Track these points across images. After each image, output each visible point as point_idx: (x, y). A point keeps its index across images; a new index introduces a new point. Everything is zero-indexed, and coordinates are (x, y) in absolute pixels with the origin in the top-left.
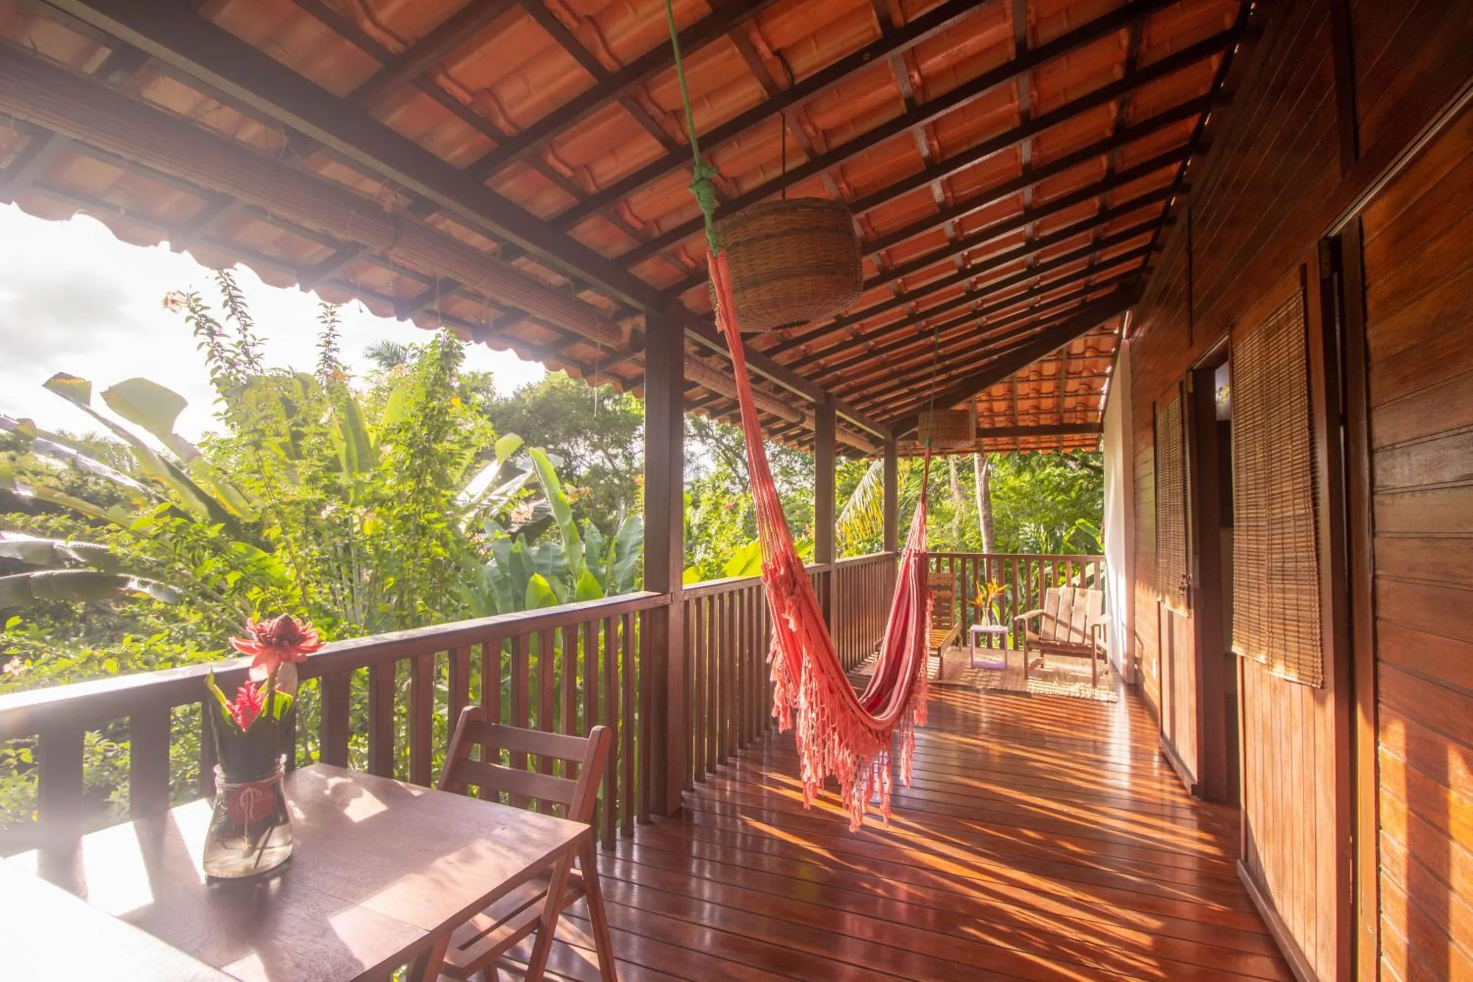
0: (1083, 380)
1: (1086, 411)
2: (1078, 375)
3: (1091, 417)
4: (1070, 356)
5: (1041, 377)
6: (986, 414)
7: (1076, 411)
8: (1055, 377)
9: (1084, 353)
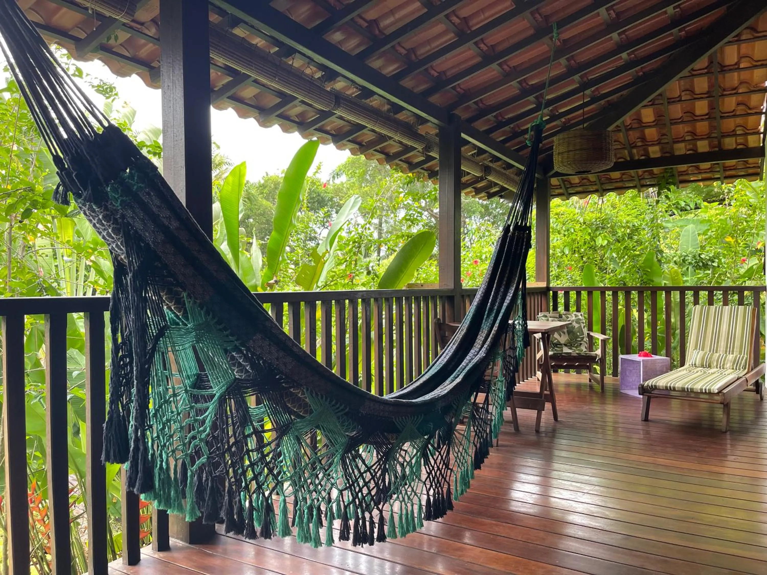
0: (740, 98)
1: (746, 134)
2: (734, 91)
3: (752, 141)
4: (724, 69)
5: (695, 96)
6: (639, 144)
7: (736, 135)
8: (709, 95)
9: (738, 63)
